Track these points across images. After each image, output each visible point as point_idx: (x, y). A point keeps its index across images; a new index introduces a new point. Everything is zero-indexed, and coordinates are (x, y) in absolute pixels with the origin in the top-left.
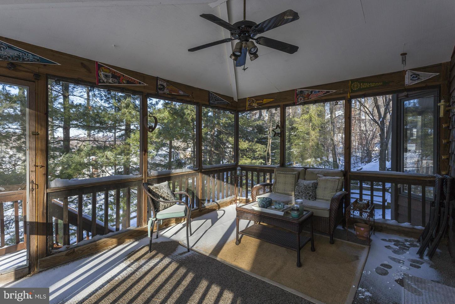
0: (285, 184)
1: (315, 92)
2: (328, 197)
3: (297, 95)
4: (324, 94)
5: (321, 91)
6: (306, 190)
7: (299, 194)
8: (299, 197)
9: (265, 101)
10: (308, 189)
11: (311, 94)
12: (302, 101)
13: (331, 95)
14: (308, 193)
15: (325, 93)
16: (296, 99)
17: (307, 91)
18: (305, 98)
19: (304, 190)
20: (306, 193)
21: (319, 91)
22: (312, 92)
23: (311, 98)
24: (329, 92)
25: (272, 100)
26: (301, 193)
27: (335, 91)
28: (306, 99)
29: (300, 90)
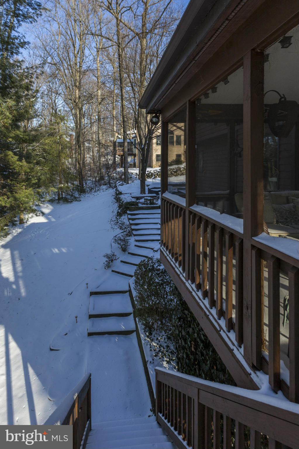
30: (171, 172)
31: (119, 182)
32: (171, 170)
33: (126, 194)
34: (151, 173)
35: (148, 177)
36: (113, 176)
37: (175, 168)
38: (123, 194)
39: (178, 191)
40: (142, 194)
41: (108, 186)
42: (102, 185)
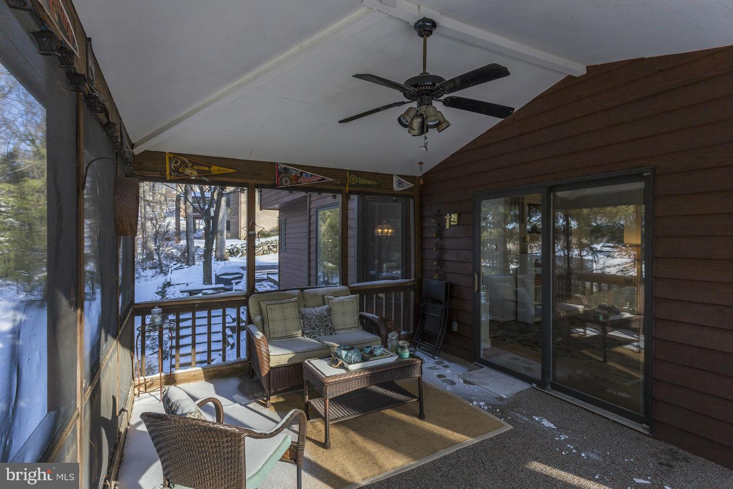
0: (285, 319)
1: (307, 175)
2: (351, 324)
3: (280, 173)
4: (318, 181)
5: (315, 176)
6: (321, 322)
7: (315, 331)
8: (315, 335)
9: (215, 169)
10: (325, 319)
11: (301, 176)
12: (288, 184)
13: (327, 183)
14: (327, 326)
15: (320, 180)
16: (278, 179)
17: (295, 170)
18: (293, 180)
19: (318, 322)
20: (324, 326)
21: (312, 175)
22: (301, 174)
23: (301, 183)
24: (324, 179)
25: (231, 171)
26: (317, 329)
27: (331, 180)
28: (294, 182)
29: (284, 166)
30: (269, 247)
31: (175, 264)
32: (267, 244)
33: (179, 284)
34: (237, 248)
35: (231, 254)
36: (172, 252)
37: (275, 241)
38: (172, 285)
39: (268, 277)
40: (206, 285)
41: (158, 270)
42: (148, 269)
